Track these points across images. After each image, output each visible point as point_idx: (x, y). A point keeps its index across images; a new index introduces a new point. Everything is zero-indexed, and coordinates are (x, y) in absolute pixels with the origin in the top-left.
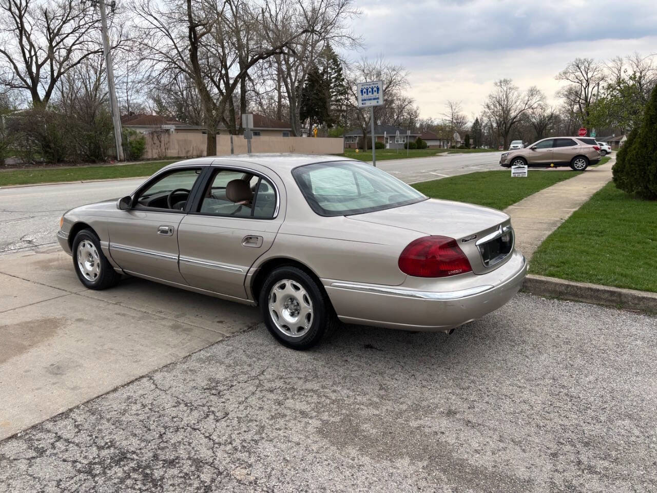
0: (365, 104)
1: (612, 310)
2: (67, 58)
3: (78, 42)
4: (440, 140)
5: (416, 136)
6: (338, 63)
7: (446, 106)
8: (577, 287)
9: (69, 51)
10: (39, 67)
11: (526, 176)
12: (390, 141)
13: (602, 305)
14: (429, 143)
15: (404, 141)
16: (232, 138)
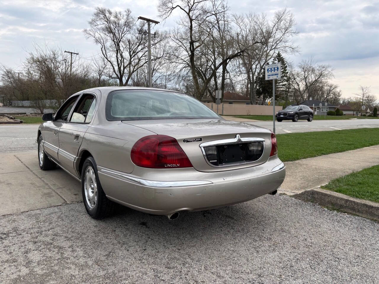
0: (270, 78)
2: (138, 63)
3: (144, 56)
4: (354, 111)
5: (336, 108)
6: (285, 63)
7: (359, 89)
9: (140, 60)
10: (124, 68)
12: (318, 110)
14: (344, 113)
15: (327, 110)
16: (212, 105)
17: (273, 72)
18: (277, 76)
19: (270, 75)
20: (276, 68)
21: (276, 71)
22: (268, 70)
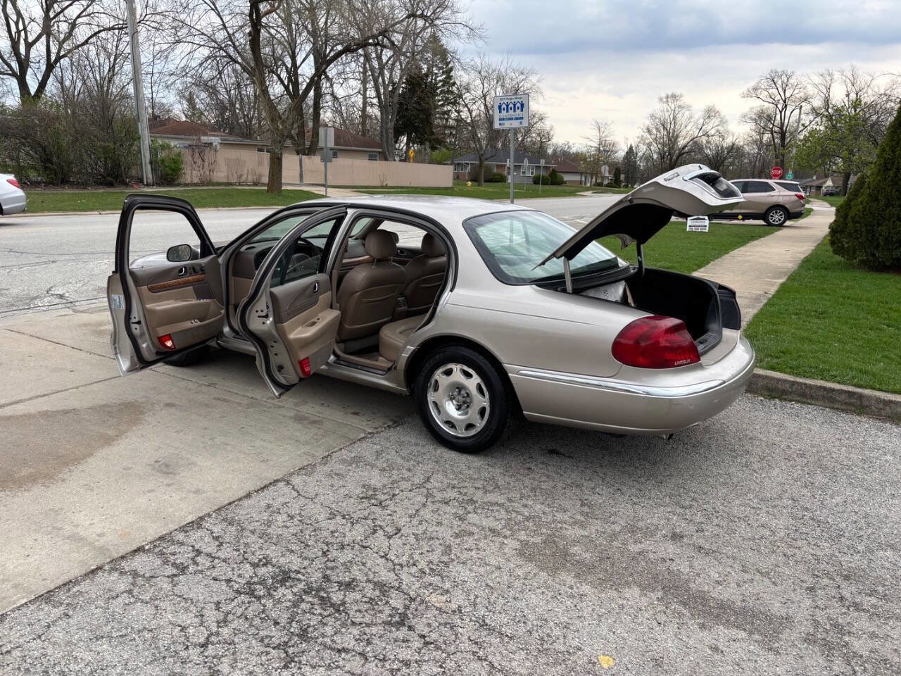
0: (504, 124)
1: (850, 416)
2: (70, 35)
3: (84, 14)
4: (581, 174)
5: (549, 167)
6: (449, 60)
7: (593, 127)
8: (805, 384)
9: (73, 25)
10: (29, 46)
11: (707, 231)
12: (515, 171)
13: (837, 409)
14: (567, 178)
15: (532, 173)
16: (301, 161)
17: (511, 112)
18: (521, 123)
19: (504, 119)
20: (518, 105)
21: (518, 112)
22: (500, 107)
